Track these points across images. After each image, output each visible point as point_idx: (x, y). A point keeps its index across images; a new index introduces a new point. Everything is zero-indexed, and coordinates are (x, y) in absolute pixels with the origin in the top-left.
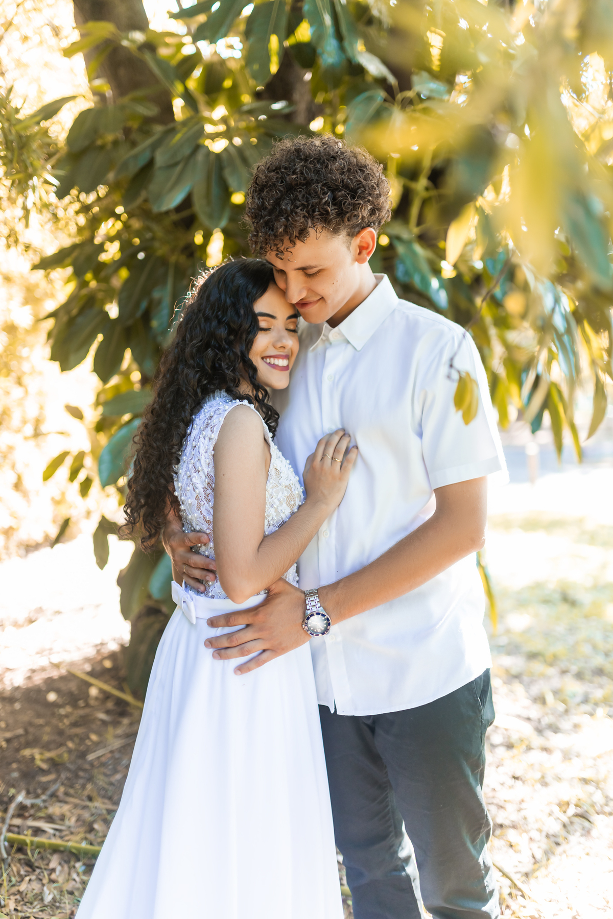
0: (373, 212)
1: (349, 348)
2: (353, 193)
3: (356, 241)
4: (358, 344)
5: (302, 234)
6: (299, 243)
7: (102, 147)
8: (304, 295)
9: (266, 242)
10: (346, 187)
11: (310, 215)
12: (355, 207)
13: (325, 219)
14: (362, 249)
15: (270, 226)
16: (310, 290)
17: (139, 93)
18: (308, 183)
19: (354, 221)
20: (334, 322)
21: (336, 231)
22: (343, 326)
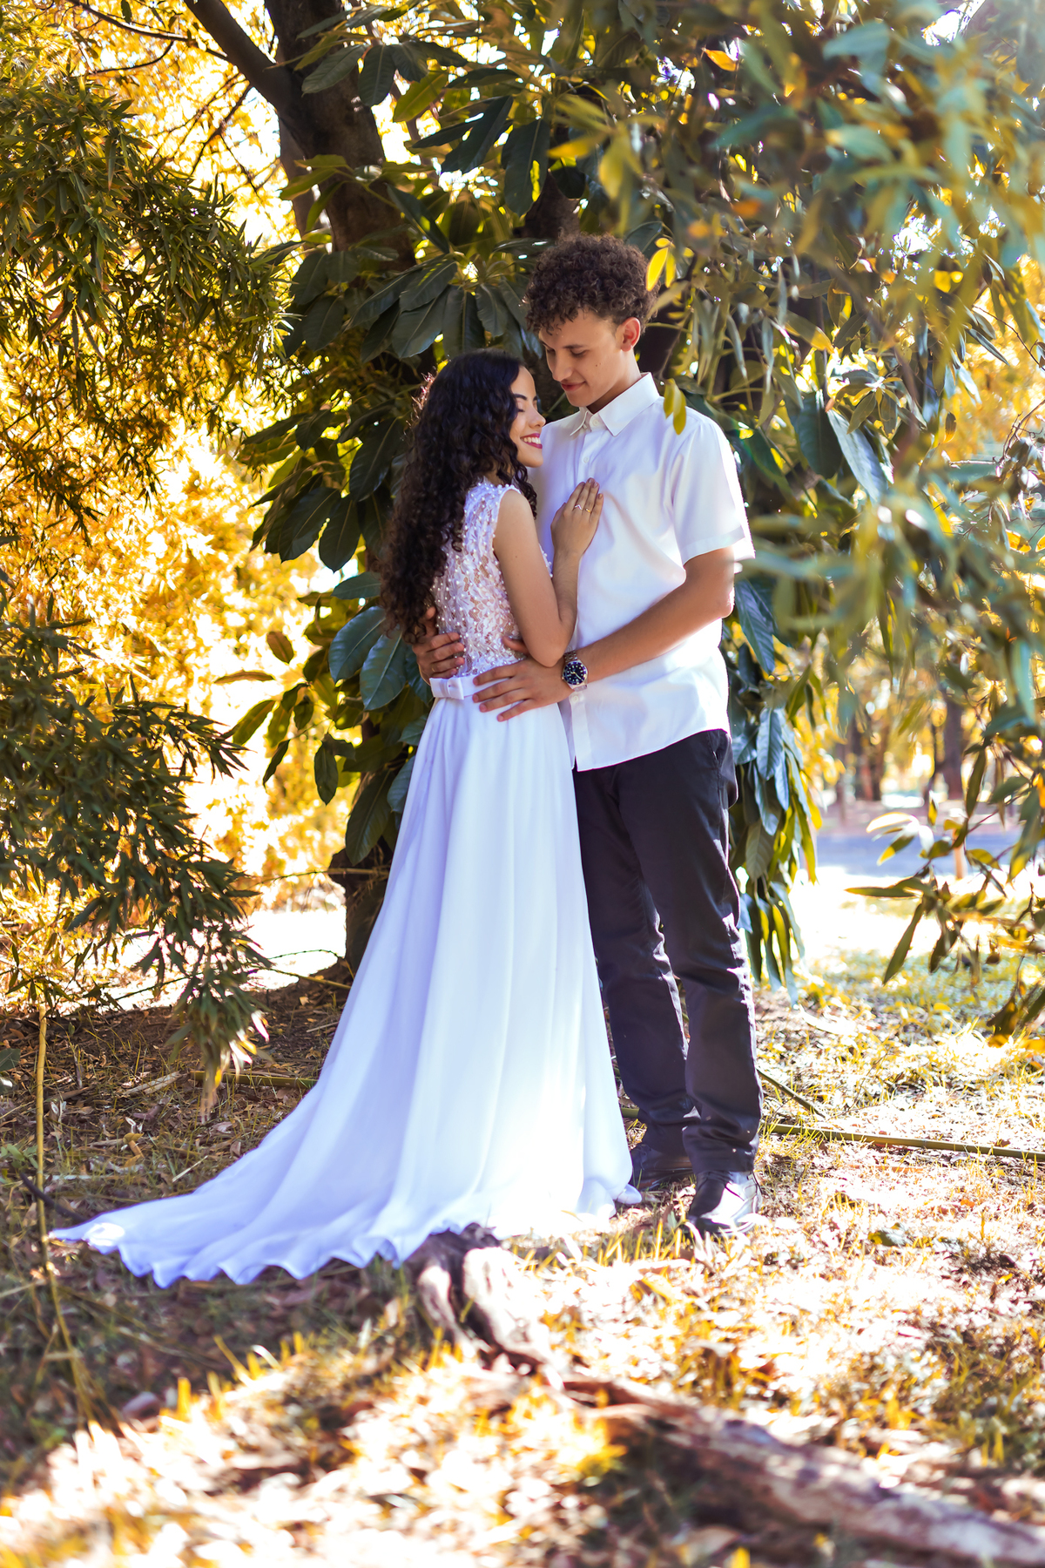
0: (637, 302)
1: (607, 434)
2: (620, 282)
3: (622, 330)
4: (615, 430)
5: (571, 314)
6: (568, 323)
7: (333, 298)
8: (568, 375)
9: (540, 318)
10: (612, 275)
11: (579, 298)
12: (620, 294)
13: (592, 302)
14: (627, 338)
15: (544, 304)
16: (575, 371)
17: (375, 237)
18: (581, 271)
19: (618, 308)
20: (595, 408)
21: (601, 315)
22: (602, 413)
